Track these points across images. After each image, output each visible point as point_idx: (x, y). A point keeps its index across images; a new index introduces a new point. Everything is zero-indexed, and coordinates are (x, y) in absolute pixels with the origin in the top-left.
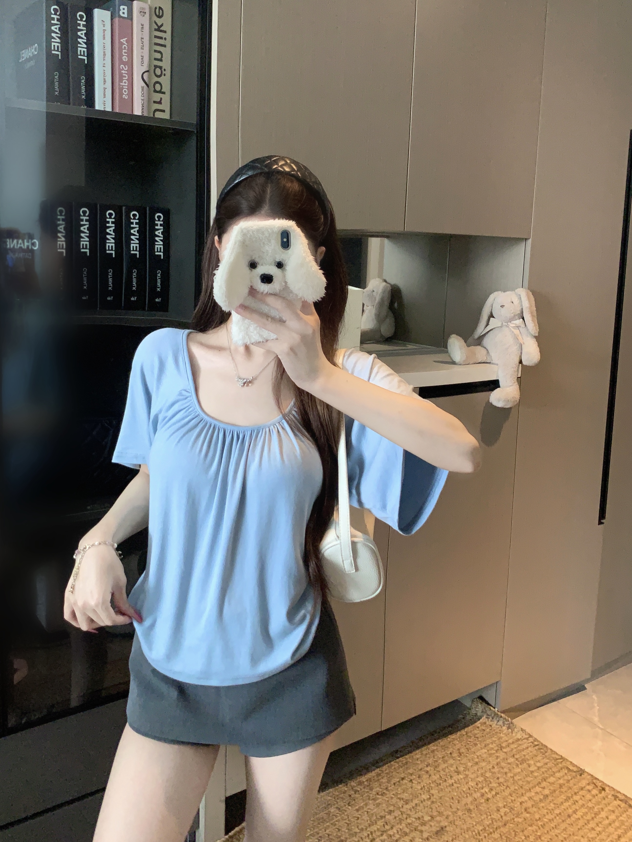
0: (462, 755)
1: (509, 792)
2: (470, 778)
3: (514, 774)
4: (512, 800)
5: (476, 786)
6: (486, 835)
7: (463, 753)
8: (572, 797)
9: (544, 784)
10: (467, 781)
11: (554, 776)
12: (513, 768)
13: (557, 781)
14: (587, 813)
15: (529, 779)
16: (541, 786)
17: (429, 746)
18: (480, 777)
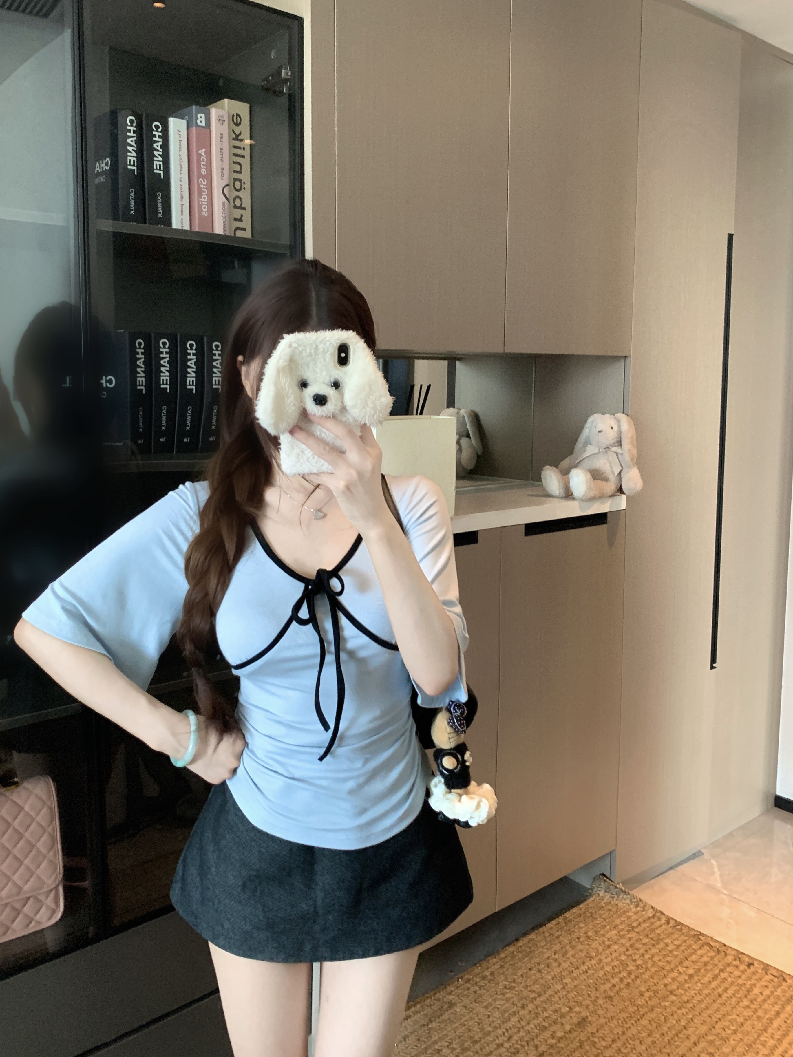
1: (649, 975)
2: (604, 963)
3: (651, 955)
4: (654, 983)
5: (612, 971)
8: (719, 974)
9: (686, 963)
10: (602, 966)
11: (696, 954)
12: (650, 948)
13: (700, 958)
14: (738, 990)
16: (683, 966)
18: (615, 961)
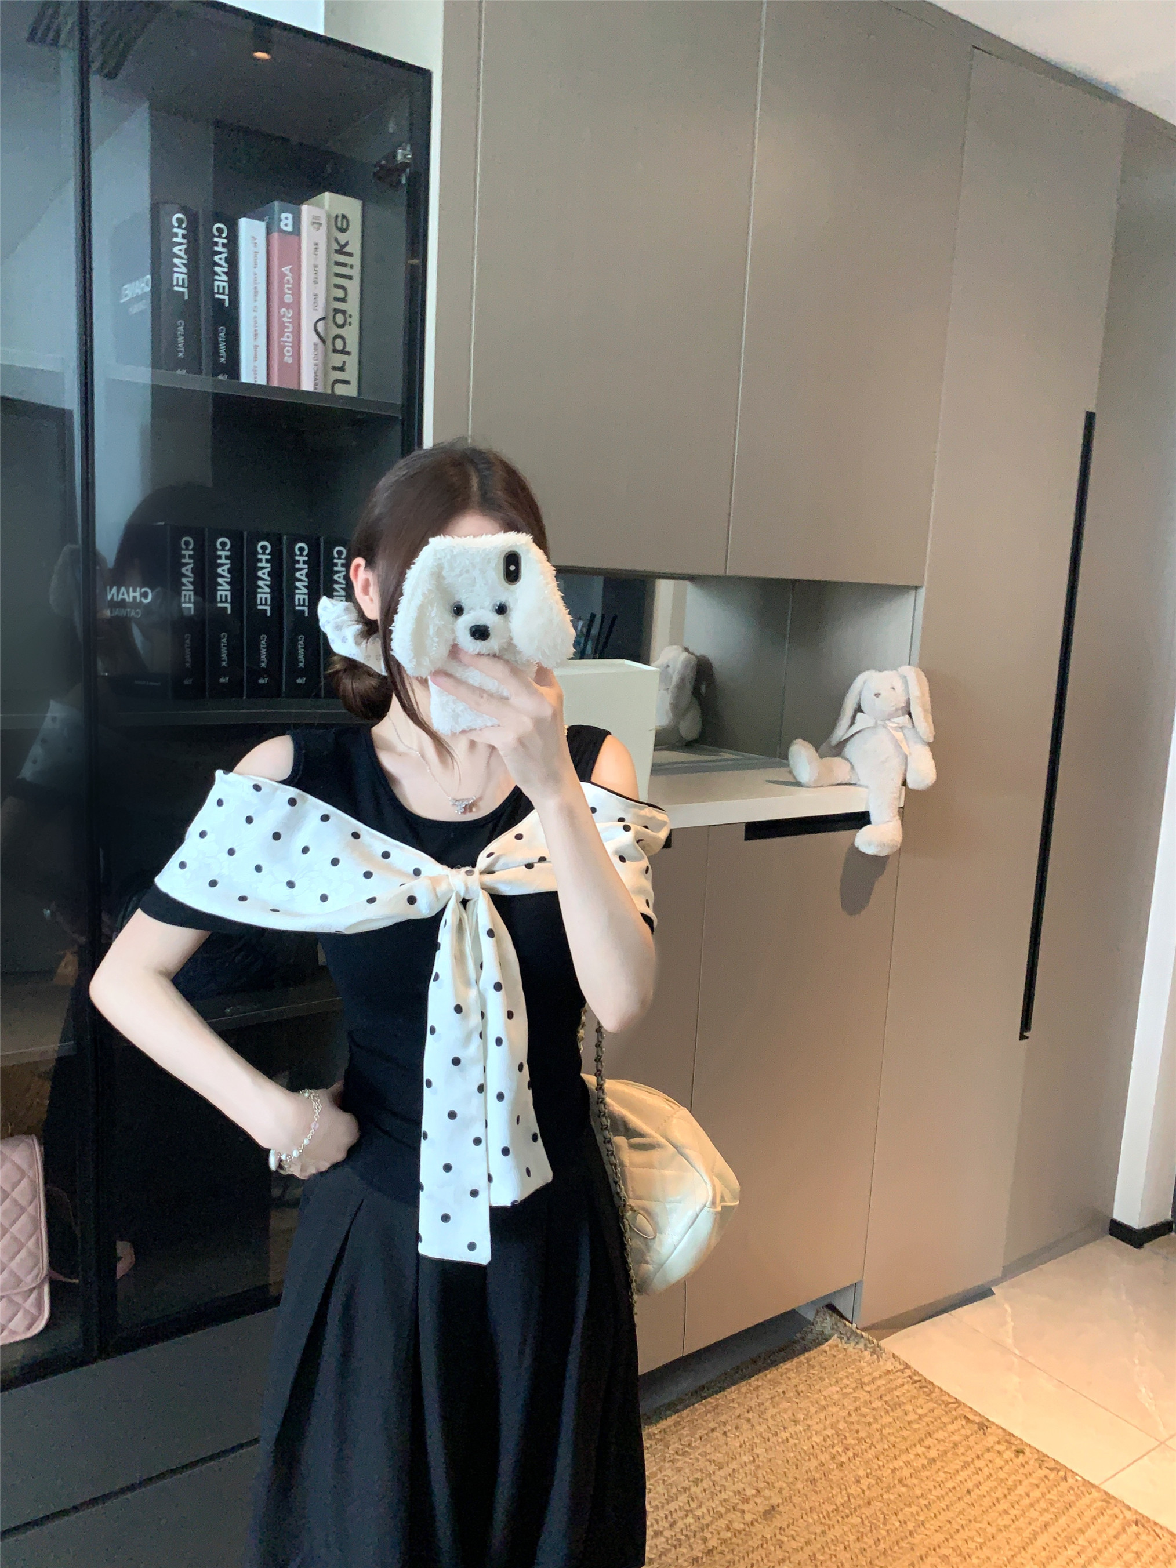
0: (802, 1394)
1: (874, 1454)
2: (813, 1430)
3: (881, 1425)
4: (879, 1467)
5: (823, 1443)
6: (840, 1519)
7: (802, 1392)
8: (973, 1462)
9: (929, 1441)
10: (810, 1435)
11: (945, 1429)
12: (881, 1416)
13: (950, 1436)
14: (996, 1487)
15: (905, 1433)
16: (925, 1445)
17: (749, 1381)
18: (829, 1429)
